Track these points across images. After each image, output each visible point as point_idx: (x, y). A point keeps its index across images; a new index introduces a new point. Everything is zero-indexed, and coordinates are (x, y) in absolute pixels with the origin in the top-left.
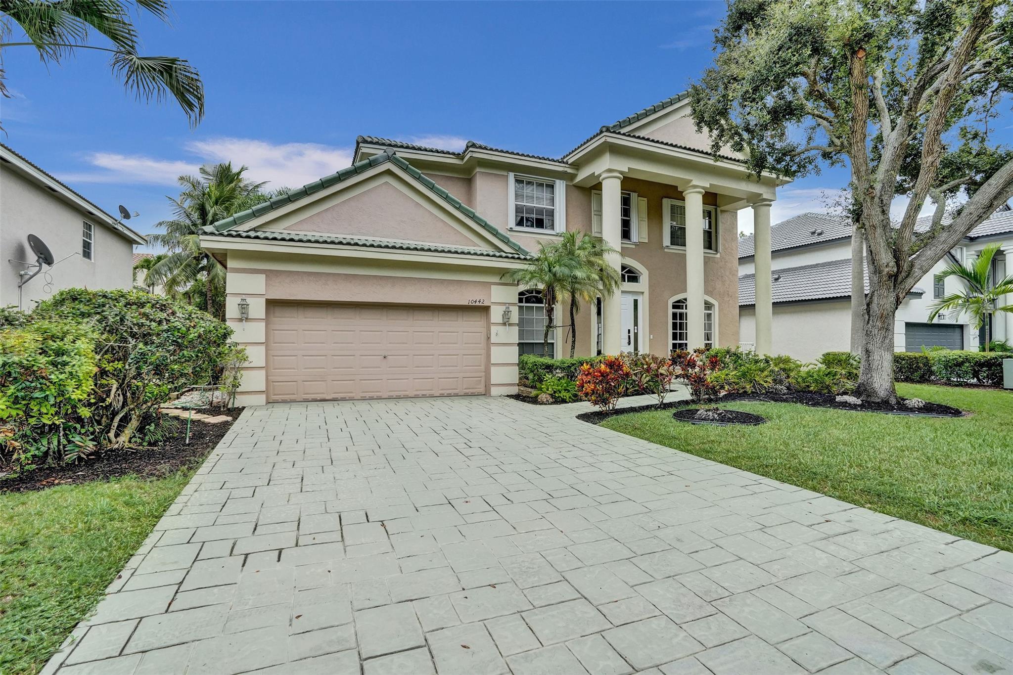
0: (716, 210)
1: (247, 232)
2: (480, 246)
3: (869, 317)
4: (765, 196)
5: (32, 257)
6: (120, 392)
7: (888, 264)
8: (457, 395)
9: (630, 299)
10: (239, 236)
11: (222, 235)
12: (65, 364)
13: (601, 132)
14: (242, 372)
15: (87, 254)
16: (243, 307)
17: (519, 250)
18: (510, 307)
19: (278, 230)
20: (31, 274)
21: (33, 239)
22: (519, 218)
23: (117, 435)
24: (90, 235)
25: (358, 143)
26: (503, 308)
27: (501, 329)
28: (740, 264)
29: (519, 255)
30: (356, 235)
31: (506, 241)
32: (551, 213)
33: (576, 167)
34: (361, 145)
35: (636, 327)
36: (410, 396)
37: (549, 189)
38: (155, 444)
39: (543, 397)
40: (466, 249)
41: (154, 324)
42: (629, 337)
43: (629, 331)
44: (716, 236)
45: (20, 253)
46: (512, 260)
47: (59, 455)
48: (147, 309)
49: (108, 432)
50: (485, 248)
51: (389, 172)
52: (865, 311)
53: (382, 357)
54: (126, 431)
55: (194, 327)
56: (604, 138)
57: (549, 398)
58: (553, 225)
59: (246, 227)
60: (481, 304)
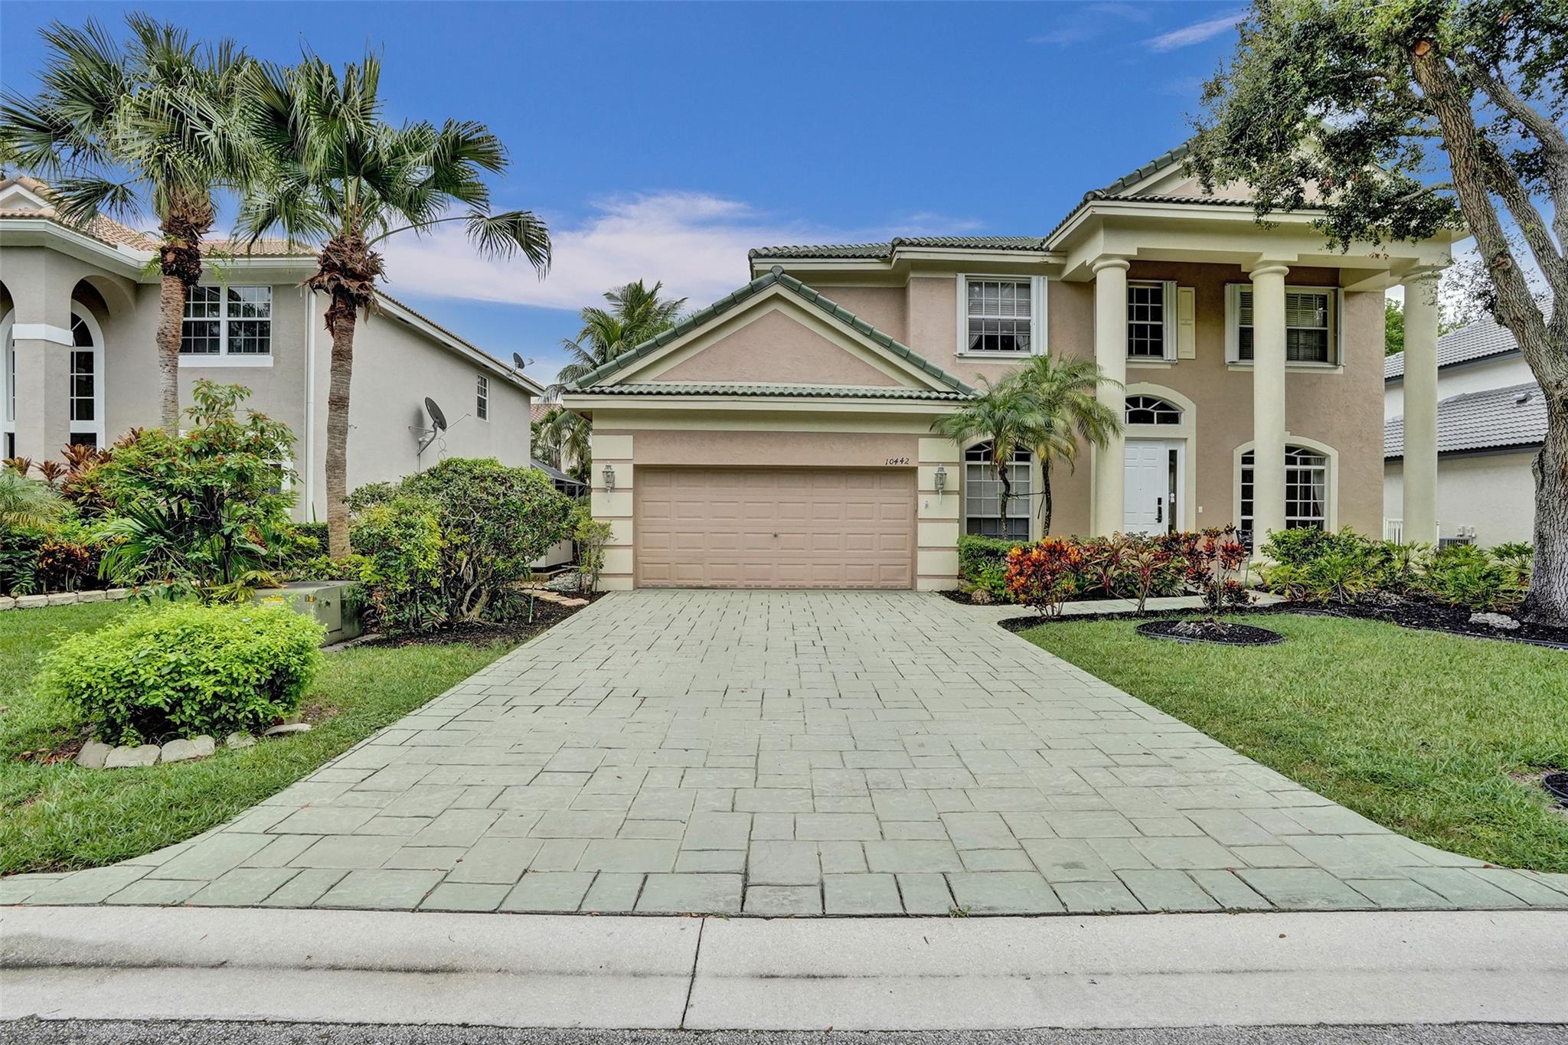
0: (1336, 292)
1: (612, 386)
2: (901, 385)
3: (1544, 477)
4: (1423, 262)
5: (429, 421)
6: (470, 566)
7: (1559, 383)
8: (870, 589)
9: (1163, 451)
10: (602, 392)
11: (584, 392)
12: (411, 536)
13: (1086, 201)
14: (604, 550)
15: (482, 413)
16: (609, 475)
17: (957, 386)
18: (945, 468)
19: (647, 382)
20: (428, 440)
21: (429, 402)
22: (975, 338)
23: (469, 610)
24: (485, 390)
25: (750, 259)
26: (935, 469)
27: (934, 500)
28: (1441, 377)
29: (956, 393)
30: (737, 381)
31: (939, 376)
32: (1025, 327)
33: (1064, 254)
34: (754, 261)
35: (1173, 495)
36: (807, 586)
37: (1024, 291)
38: (501, 620)
39: (978, 595)
40: (880, 390)
41: (490, 498)
42: (1160, 510)
43: (1160, 501)
44: (1336, 338)
45: (419, 419)
46: (947, 403)
47: (417, 623)
48: (488, 483)
49: (460, 605)
50: (908, 388)
51: (777, 297)
52: (1537, 466)
53: (772, 535)
54: (477, 606)
55: (529, 501)
56: (1091, 210)
57: (985, 595)
58: (1029, 344)
59: (611, 381)
60: (904, 465)
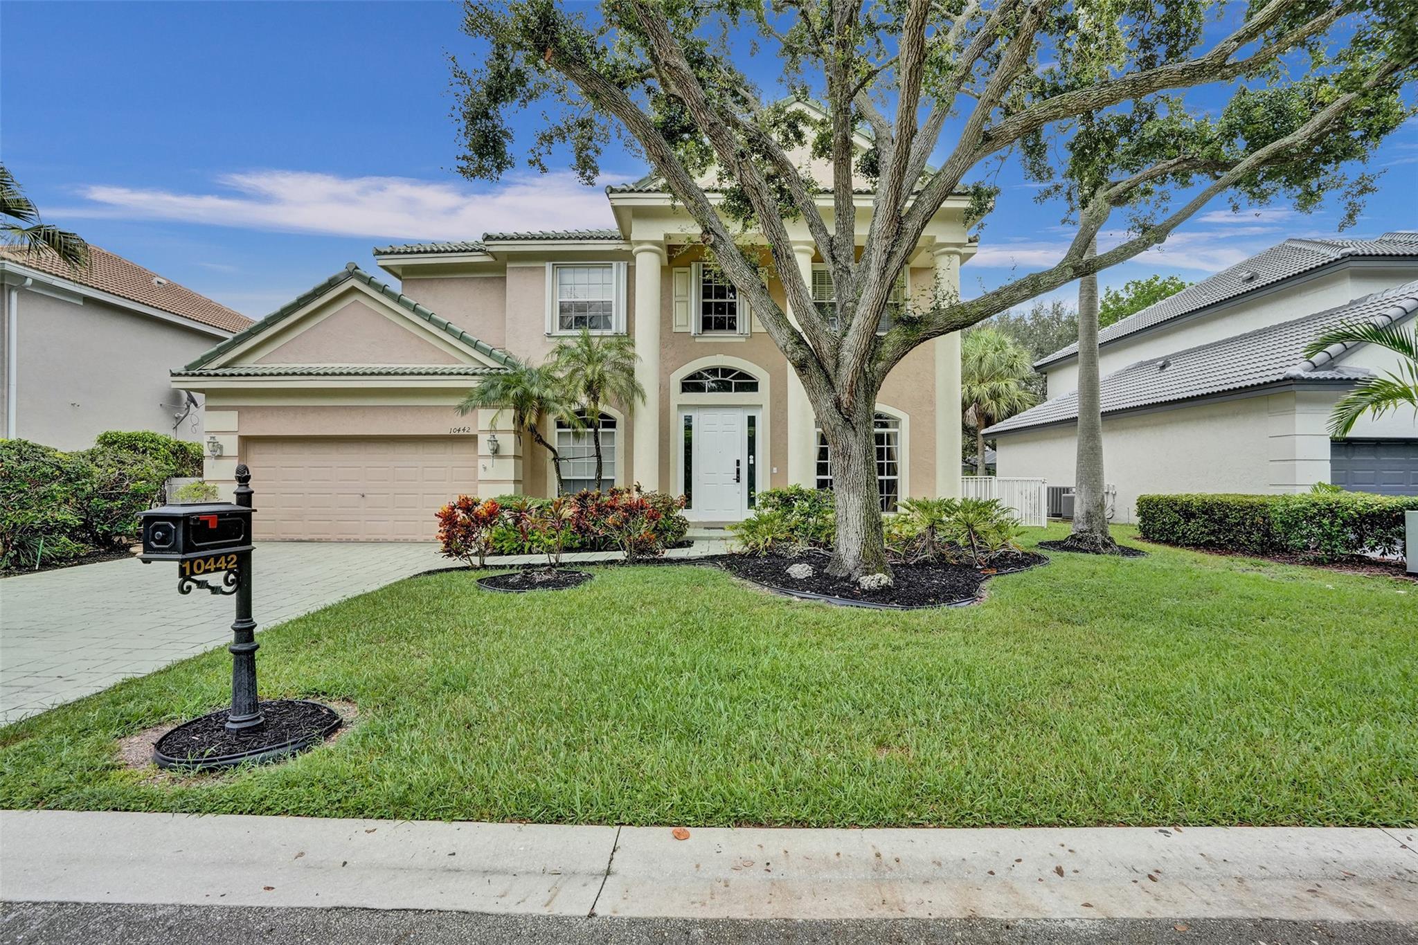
1: (216, 369)
9: (743, 417)
10: (208, 374)
16: (213, 445)
18: (501, 434)
19: (246, 365)
20: (182, 416)
22: (565, 319)
26: (491, 437)
27: (488, 462)
32: (605, 308)
35: (751, 456)
37: (609, 275)
42: (738, 471)
43: (738, 462)
45: (175, 398)
50: (465, 365)
51: (354, 289)
53: (360, 496)
56: (611, 202)
58: (611, 323)
59: (214, 364)
60: (466, 433)
